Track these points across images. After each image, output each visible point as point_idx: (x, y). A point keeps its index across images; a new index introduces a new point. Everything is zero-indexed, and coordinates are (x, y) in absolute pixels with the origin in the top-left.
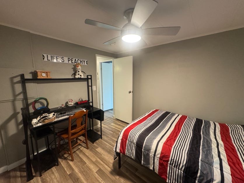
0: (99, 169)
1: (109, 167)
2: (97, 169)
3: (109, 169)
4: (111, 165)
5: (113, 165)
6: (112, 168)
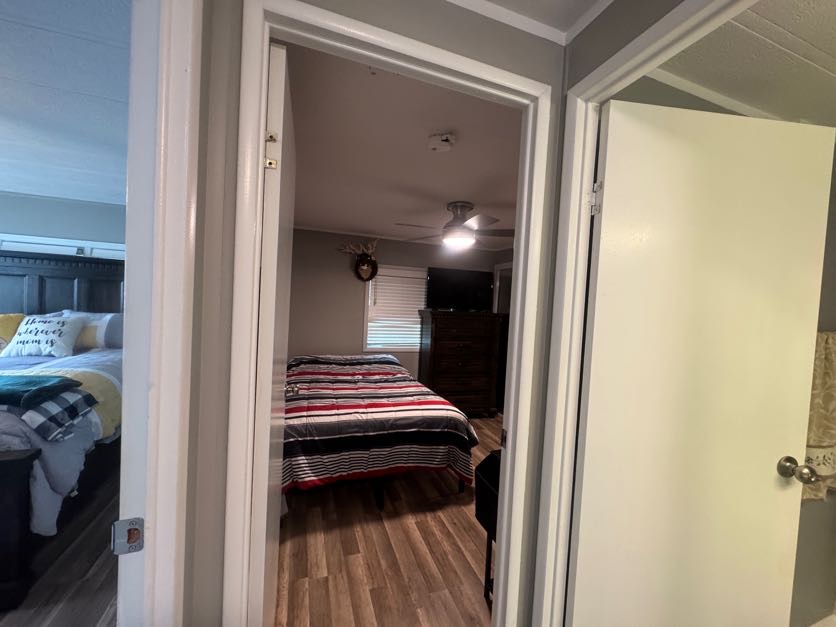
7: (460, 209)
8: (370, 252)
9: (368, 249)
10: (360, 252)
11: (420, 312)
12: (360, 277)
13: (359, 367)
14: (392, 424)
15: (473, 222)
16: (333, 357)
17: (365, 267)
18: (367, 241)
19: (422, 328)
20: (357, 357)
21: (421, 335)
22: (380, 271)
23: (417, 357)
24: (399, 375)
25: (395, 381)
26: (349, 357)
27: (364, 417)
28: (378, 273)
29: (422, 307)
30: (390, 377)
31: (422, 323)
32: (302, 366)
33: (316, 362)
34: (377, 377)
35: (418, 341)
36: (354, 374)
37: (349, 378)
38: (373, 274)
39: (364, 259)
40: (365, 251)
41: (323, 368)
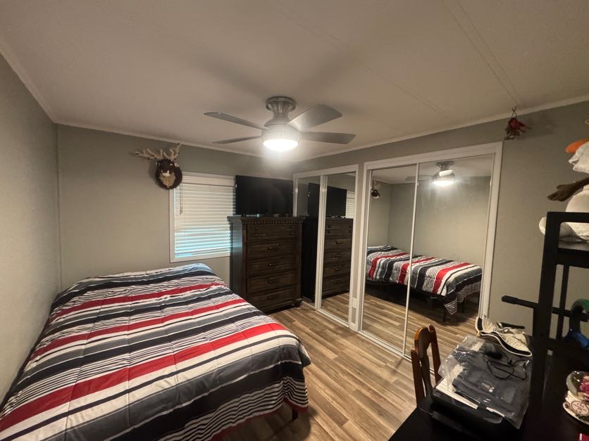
0: (342, 425)
1: (321, 426)
2: (346, 426)
3: (318, 420)
4: (314, 429)
5: (309, 428)
6: (311, 421)
7: (281, 105)
8: (172, 158)
9: (169, 154)
10: (160, 158)
11: (229, 218)
12: (162, 185)
13: (165, 284)
14: (215, 380)
15: (298, 122)
16: (132, 274)
17: (167, 174)
18: (168, 147)
19: (232, 233)
20: (164, 270)
21: (232, 239)
22: (185, 178)
23: (228, 261)
24: (214, 288)
25: (209, 298)
26: (153, 272)
27: (173, 381)
28: (183, 181)
29: (231, 213)
30: (203, 291)
31: (232, 229)
32: (89, 293)
33: (109, 285)
34: (188, 294)
35: (229, 245)
36: (160, 294)
37: (154, 300)
38: (178, 181)
39: (164, 165)
40: (167, 157)
41: (119, 292)
